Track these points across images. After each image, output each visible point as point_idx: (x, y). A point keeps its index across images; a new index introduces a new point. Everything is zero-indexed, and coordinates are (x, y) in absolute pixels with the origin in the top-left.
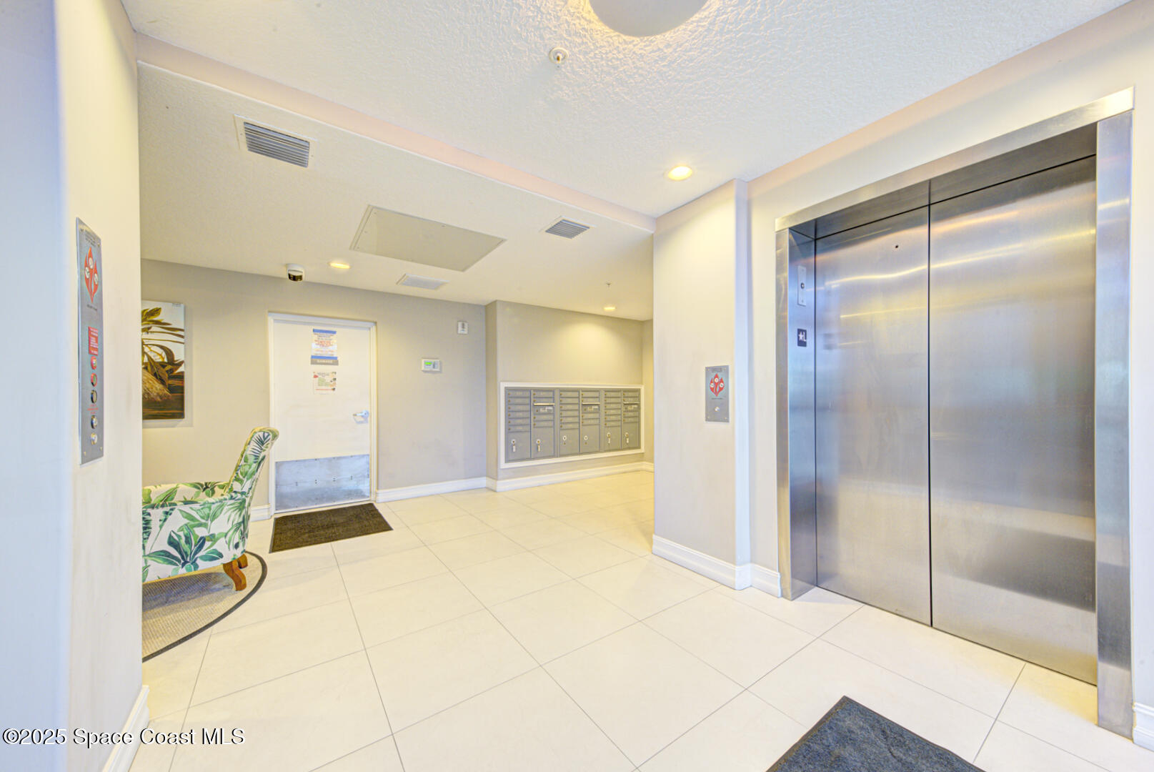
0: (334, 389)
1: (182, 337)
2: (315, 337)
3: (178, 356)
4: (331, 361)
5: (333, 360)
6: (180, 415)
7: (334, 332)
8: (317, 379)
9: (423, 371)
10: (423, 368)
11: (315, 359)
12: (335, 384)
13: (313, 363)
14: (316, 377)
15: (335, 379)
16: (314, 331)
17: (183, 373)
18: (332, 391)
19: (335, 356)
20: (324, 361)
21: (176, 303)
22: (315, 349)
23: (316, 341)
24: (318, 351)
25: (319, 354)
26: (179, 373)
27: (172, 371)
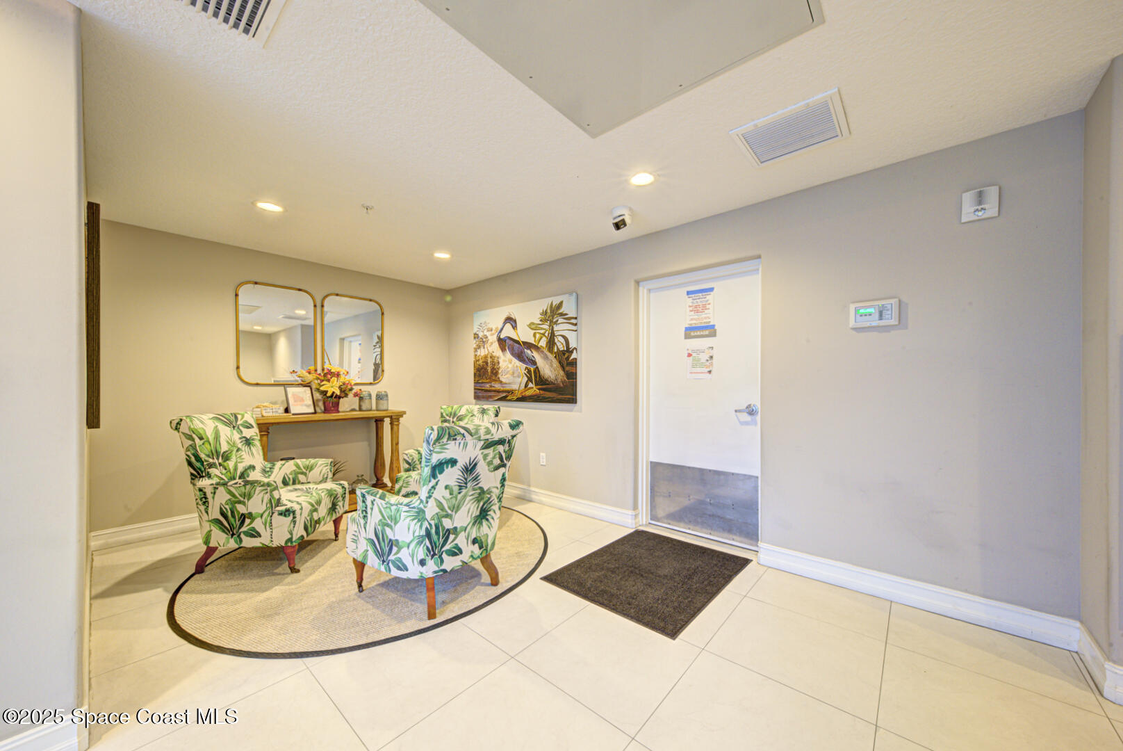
0: (710, 372)
1: (576, 325)
2: (689, 301)
3: (572, 345)
4: (707, 332)
5: (710, 331)
6: (573, 400)
7: (711, 289)
8: (691, 358)
9: (854, 329)
10: (852, 323)
11: (690, 332)
12: (712, 364)
13: (687, 337)
14: (689, 355)
15: (711, 357)
16: (688, 293)
17: (576, 359)
18: (708, 374)
19: (711, 324)
20: (698, 333)
21: (571, 294)
22: (690, 319)
23: (690, 306)
24: (692, 319)
25: (694, 323)
26: (573, 359)
27: (568, 357)
